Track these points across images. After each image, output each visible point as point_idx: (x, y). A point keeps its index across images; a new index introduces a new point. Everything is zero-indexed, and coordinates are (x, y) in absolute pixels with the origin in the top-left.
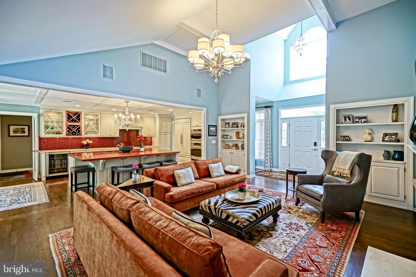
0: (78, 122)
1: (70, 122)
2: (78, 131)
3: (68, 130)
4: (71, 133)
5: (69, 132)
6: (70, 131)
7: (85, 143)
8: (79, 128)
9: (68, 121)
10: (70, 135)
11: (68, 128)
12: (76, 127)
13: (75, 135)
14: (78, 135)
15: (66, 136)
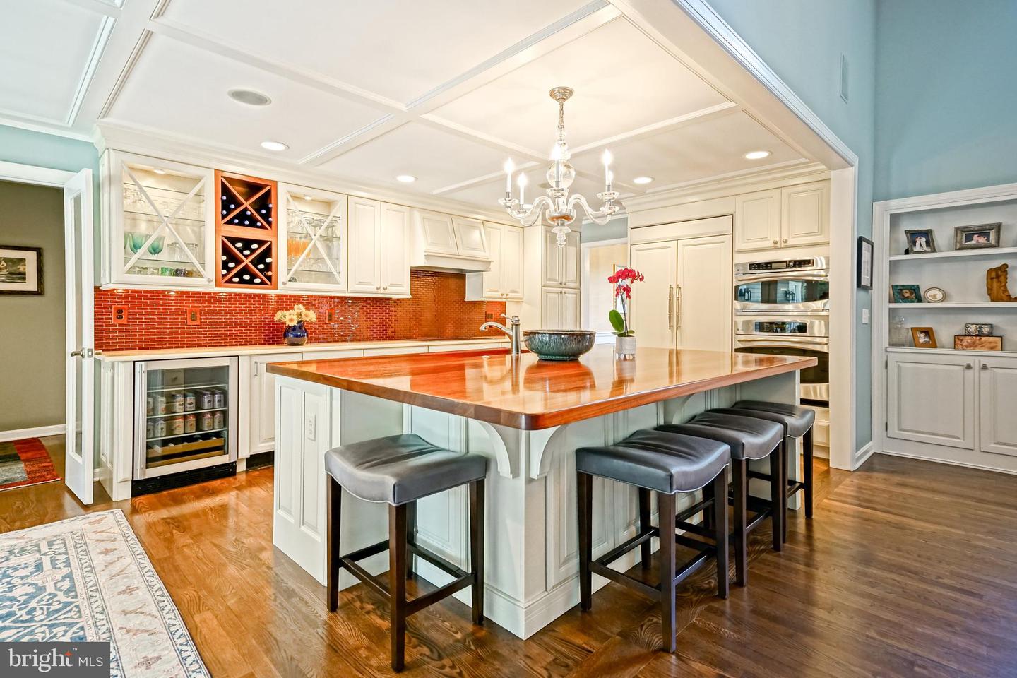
0: (262, 227)
1: (230, 222)
2: (261, 266)
3: (224, 258)
4: (235, 276)
5: (229, 270)
6: (232, 265)
7: (291, 320)
8: (268, 252)
9: (224, 217)
10: (230, 281)
11: (225, 250)
12: (255, 246)
13: (251, 282)
14: (263, 283)
15: (216, 286)
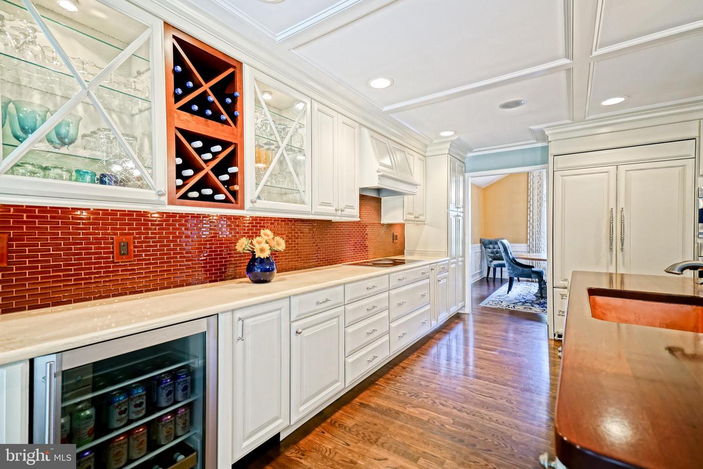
0: (225, 122)
1: (186, 108)
2: (225, 177)
3: (179, 161)
4: (192, 189)
5: (186, 179)
6: (189, 172)
7: (262, 250)
8: (232, 159)
9: (177, 98)
10: (185, 196)
11: (180, 151)
12: (217, 148)
13: (210, 198)
14: (227, 201)
15: (169, 204)
